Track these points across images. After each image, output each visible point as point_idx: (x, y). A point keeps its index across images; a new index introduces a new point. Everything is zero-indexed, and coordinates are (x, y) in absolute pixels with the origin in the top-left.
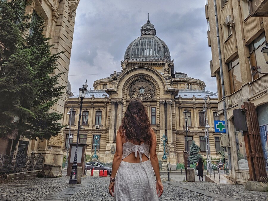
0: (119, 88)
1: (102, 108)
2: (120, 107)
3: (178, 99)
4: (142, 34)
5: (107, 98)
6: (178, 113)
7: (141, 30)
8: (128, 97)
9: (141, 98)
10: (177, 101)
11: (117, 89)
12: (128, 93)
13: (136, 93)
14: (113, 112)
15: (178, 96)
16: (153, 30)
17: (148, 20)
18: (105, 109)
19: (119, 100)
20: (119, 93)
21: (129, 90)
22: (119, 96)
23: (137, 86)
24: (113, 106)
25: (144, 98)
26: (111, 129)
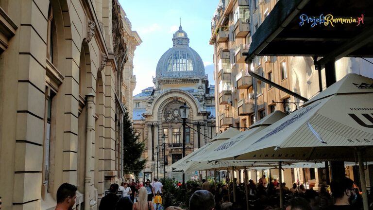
0: (154, 111)
1: (139, 129)
2: (156, 129)
3: (211, 118)
4: (174, 44)
5: (143, 120)
6: (210, 131)
7: (173, 40)
8: (164, 119)
9: (176, 119)
10: (209, 120)
11: (153, 112)
12: (163, 115)
13: (170, 115)
14: (150, 134)
15: (211, 116)
16: (186, 39)
17: (180, 26)
19: (155, 123)
20: (154, 116)
21: (163, 112)
22: (155, 119)
23: (172, 107)
24: (150, 129)
25: (178, 119)
26: (149, 149)
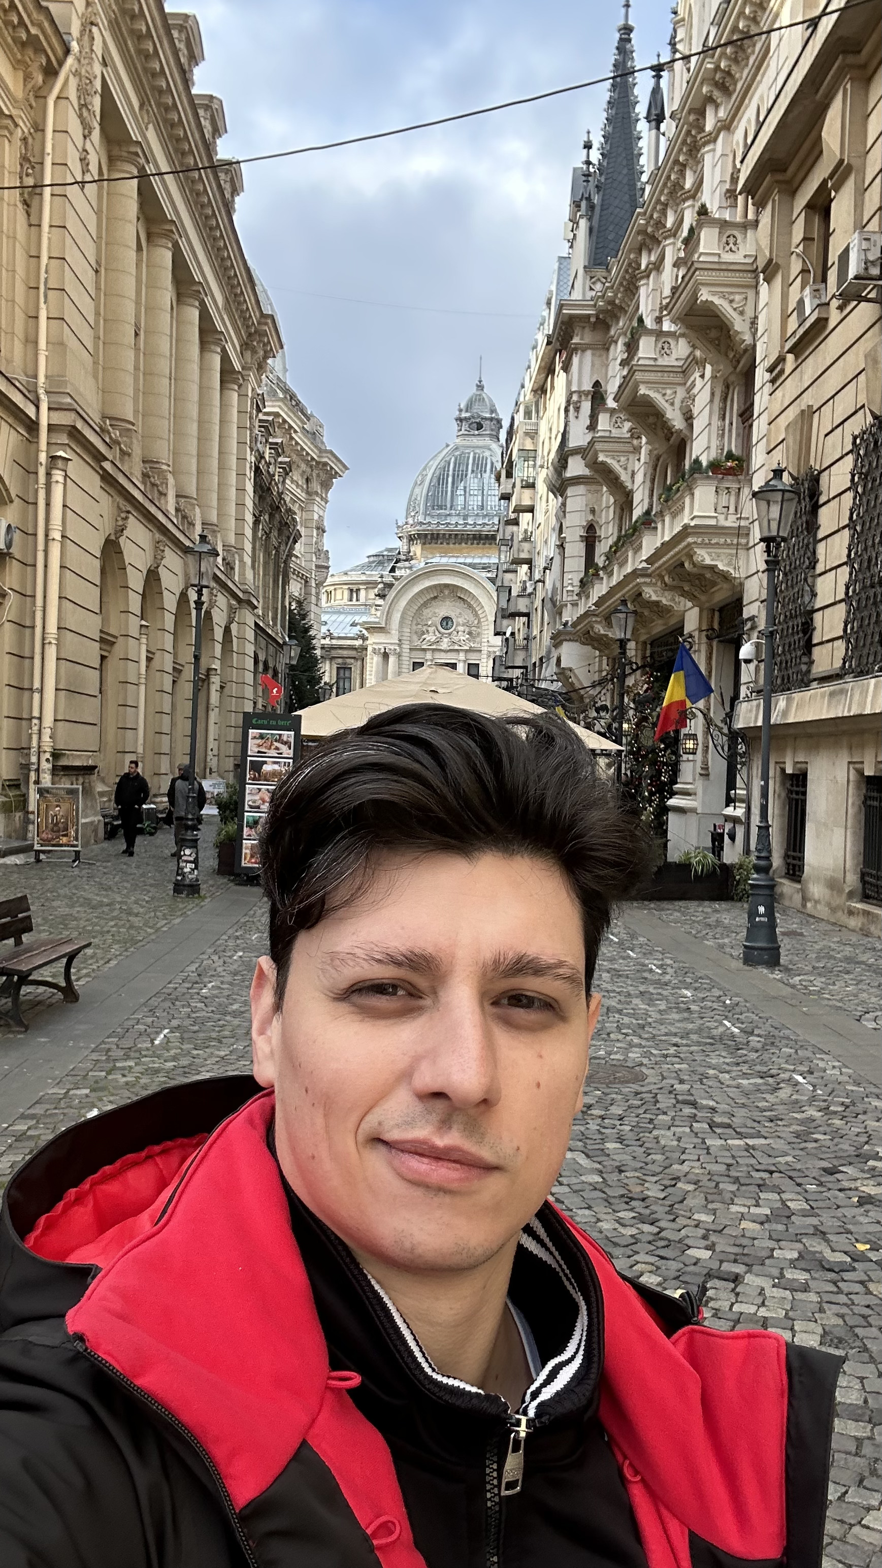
0: (392, 618)
1: (352, 661)
5: (363, 638)
7: (456, 420)
8: (415, 639)
9: (446, 640)
12: (413, 628)
13: (432, 630)
16: (491, 419)
17: (480, 382)
18: (359, 663)
19: (391, 646)
21: (415, 622)
22: (390, 638)
23: (436, 610)
24: (378, 659)
25: (451, 642)
